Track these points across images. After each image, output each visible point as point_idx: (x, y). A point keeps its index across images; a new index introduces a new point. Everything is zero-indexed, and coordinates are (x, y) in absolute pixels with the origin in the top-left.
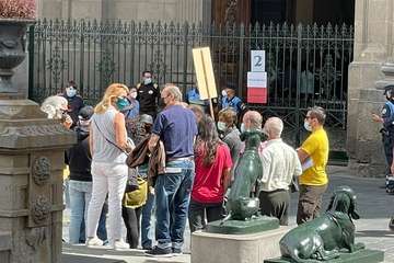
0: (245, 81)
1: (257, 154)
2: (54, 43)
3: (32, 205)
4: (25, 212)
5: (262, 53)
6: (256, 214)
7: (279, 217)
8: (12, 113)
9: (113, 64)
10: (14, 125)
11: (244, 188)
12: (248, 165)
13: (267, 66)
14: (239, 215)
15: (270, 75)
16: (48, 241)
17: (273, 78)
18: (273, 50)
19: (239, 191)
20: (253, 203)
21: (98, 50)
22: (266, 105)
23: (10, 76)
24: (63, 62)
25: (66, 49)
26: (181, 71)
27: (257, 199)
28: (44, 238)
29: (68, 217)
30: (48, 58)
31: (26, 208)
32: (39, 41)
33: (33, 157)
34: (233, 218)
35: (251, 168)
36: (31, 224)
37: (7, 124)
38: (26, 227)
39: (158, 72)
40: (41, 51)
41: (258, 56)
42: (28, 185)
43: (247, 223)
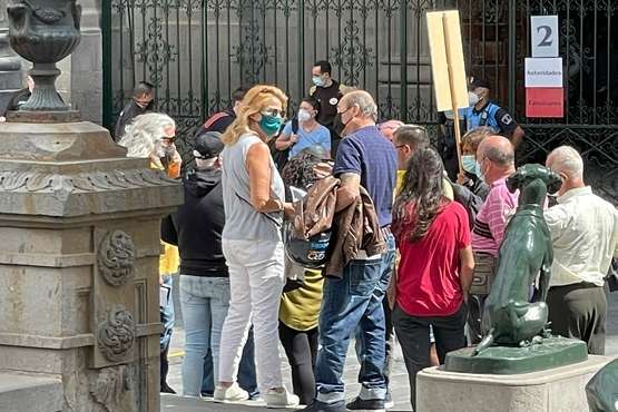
0: (521, 76)
1: (540, 217)
2: (149, 12)
3: (100, 324)
4: (87, 339)
5: (552, 21)
6: (541, 334)
7: (586, 338)
8: (56, 149)
9: (264, 50)
10: (62, 171)
11: (516, 285)
12: (524, 239)
13: (562, 46)
14: (509, 335)
15: (568, 63)
16: (132, 393)
17: (574, 69)
18: (575, 15)
19: (507, 289)
20: (535, 313)
21: (235, 23)
22: (563, 121)
23: (54, 76)
24: (167, 47)
25: (172, 23)
26: (396, 58)
27: (543, 305)
28: (126, 387)
29: (179, 345)
30: (138, 40)
31: (88, 330)
32: (121, 8)
33: (100, 232)
34: (497, 343)
35: (530, 244)
36: (99, 361)
37: (48, 170)
38: (90, 369)
39: (352, 63)
40: (126, 26)
41: (545, 27)
42: (92, 287)
43: (524, 351)
